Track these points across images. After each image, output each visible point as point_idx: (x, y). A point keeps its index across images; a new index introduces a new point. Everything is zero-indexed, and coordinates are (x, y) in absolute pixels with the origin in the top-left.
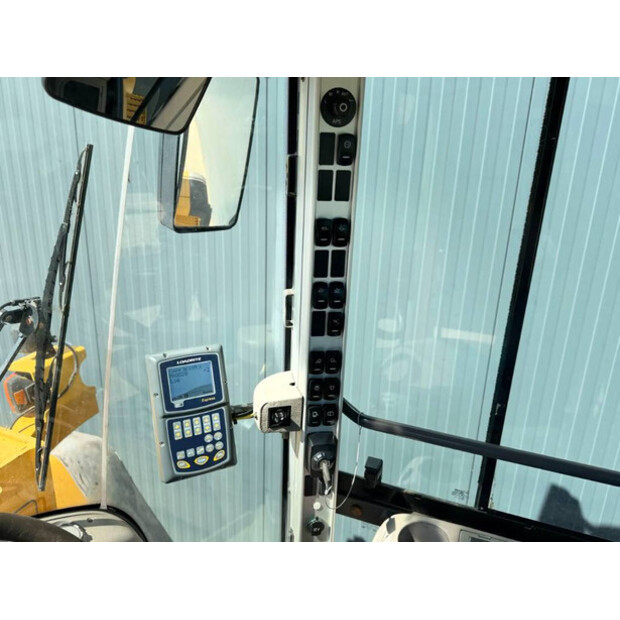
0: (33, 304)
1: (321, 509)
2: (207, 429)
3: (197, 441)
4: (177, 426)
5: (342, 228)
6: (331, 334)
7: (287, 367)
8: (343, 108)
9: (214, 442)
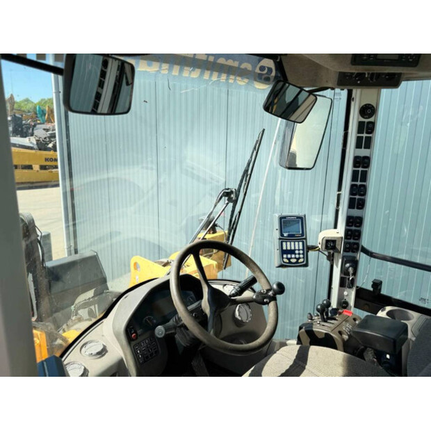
0: (234, 190)
1: (347, 295)
2: (297, 248)
3: (292, 252)
4: (284, 244)
5: (366, 160)
6: (358, 208)
7: (335, 227)
8: (369, 111)
9: (299, 254)
